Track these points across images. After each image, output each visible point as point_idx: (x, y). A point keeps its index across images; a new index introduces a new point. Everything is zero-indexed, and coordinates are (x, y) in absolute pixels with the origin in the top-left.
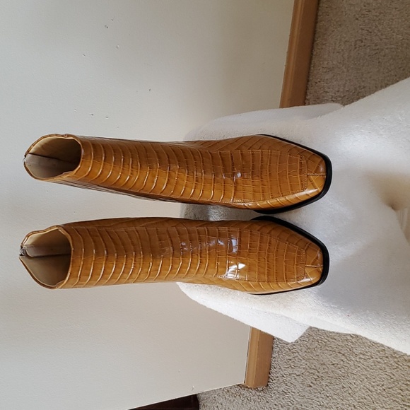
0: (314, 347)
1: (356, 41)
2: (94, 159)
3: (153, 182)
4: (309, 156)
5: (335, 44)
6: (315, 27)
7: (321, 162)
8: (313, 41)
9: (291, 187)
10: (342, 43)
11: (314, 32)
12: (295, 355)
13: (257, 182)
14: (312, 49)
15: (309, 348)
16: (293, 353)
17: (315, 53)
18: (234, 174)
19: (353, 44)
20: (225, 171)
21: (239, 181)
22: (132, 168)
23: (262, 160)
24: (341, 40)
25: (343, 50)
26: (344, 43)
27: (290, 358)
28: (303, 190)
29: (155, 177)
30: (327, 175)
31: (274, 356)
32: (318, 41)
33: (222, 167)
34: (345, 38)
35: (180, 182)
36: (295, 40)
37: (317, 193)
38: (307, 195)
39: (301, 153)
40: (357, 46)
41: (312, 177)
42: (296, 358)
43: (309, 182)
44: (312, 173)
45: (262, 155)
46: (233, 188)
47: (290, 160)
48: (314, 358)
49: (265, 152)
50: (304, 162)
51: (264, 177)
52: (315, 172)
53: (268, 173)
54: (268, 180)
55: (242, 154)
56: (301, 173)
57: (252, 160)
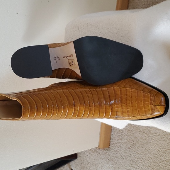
9: (145, 111)
13: (124, 107)
27: (120, 135)
28: (153, 113)
30: (166, 105)
35: (81, 111)
41: (157, 107)
42: (123, 135)
43: (156, 109)
44: (157, 104)
45: (126, 91)
46: (111, 110)
47: (144, 96)
48: (132, 135)
49: (128, 89)
50: (152, 98)
51: (128, 104)
52: (160, 104)
53: (131, 102)
54: (131, 106)
55: (114, 90)
56: (151, 104)
57: (120, 94)
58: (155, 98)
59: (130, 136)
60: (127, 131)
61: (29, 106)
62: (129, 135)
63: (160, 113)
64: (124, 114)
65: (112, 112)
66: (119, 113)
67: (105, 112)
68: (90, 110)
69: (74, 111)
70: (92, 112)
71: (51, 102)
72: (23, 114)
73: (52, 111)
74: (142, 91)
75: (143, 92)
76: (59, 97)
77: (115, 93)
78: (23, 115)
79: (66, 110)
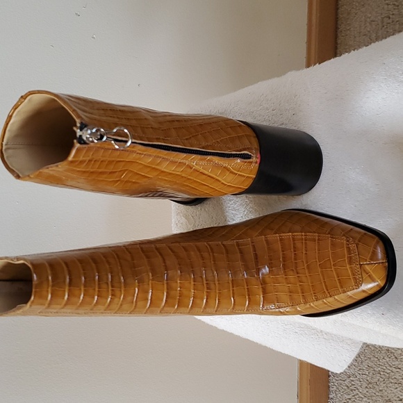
0: (376, 380)
1: (383, 18)
2: (53, 286)
3: (147, 299)
4: (358, 236)
5: (360, 27)
6: (337, 14)
7: (377, 243)
8: (336, 28)
9: (340, 283)
10: (368, 24)
11: (337, 19)
12: (355, 392)
13: (292, 277)
14: (336, 37)
15: (370, 383)
16: (352, 390)
17: (339, 41)
18: (258, 270)
19: (380, 23)
20: (247, 269)
21: (268, 280)
22: (112, 286)
23: (294, 247)
24: (366, 21)
25: (369, 32)
26: (370, 24)
27: (349, 397)
28: (358, 285)
29: (148, 292)
30: (388, 262)
31: (331, 396)
32: (342, 27)
33: (240, 263)
34: (370, 18)
35: (185, 292)
36: (314, 28)
37: (378, 289)
38: (364, 291)
39: (347, 234)
40: (385, 24)
41: (367, 267)
42: (356, 397)
43: (364, 274)
44: (366, 260)
45: (294, 240)
46: (261, 290)
47: (333, 245)
48: (377, 394)
49: (297, 235)
50: (353, 246)
51: (300, 271)
52: (371, 259)
53: (306, 265)
54: (307, 274)
55: (267, 241)
56: (350, 262)
57: (282, 248)
58: (359, 246)
59: (374, 398)
60: (365, 385)
61: (49, 272)
62: (371, 396)
63: (376, 284)
64: (295, 296)
65: (264, 292)
66: (284, 296)
67: (249, 296)
68: (208, 288)
69: (168, 289)
70: (212, 294)
71: (108, 266)
72: (34, 290)
73: (110, 288)
74: (329, 233)
75: (329, 236)
76: (129, 258)
77: (269, 248)
78: (35, 292)
79: (146, 286)
